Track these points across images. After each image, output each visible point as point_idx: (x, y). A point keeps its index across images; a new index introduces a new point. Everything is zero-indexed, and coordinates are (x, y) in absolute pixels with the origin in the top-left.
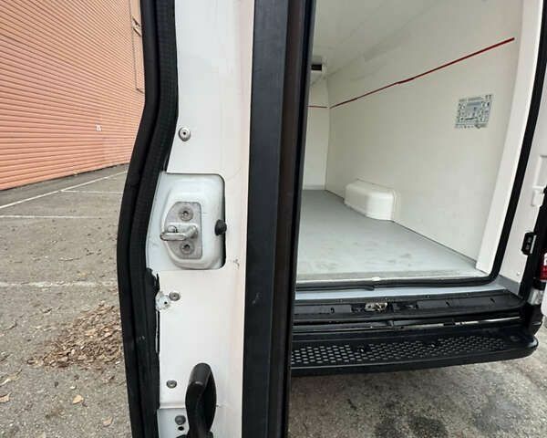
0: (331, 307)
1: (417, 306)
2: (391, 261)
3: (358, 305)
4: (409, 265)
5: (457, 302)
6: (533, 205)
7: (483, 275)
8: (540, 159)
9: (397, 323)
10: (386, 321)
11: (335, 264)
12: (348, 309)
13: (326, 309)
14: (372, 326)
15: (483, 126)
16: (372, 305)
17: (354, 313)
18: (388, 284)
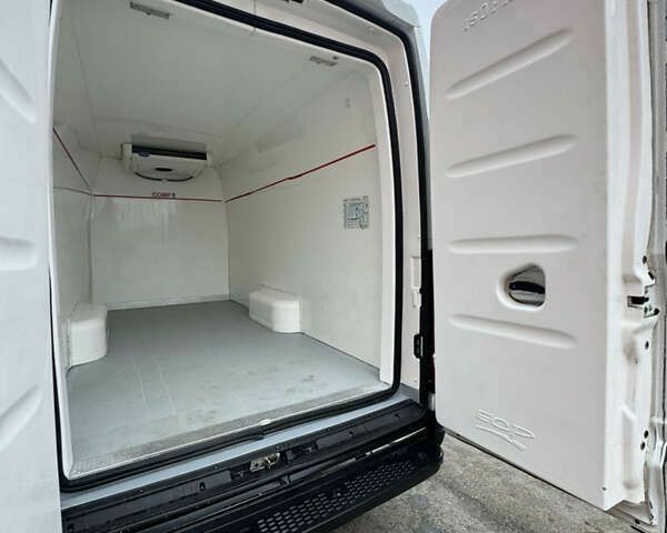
0: (198, 482)
1: (316, 447)
2: (289, 391)
3: (240, 467)
4: (310, 391)
5: (361, 429)
6: (414, 306)
7: (387, 388)
8: (412, 260)
9: (293, 477)
10: (279, 479)
11: (213, 412)
12: (226, 477)
13: (194, 488)
14: (260, 492)
15: (366, 226)
16: (260, 461)
17: (235, 481)
18: (281, 425)
